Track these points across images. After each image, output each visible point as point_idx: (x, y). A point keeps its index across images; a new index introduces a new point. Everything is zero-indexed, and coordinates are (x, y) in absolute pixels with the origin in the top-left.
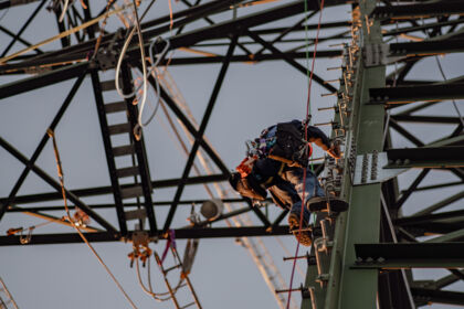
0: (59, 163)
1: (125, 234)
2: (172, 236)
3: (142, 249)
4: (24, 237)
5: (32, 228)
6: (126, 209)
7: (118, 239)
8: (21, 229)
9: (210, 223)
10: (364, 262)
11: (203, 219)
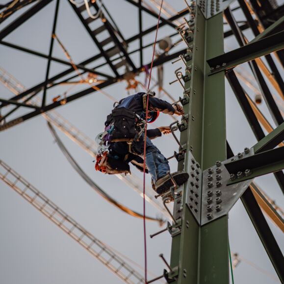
0: (66, 51)
1: (119, 77)
2: (147, 68)
3: (132, 82)
4: (63, 100)
5: (65, 93)
6: (114, 63)
7: (116, 81)
8: (59, 97)
9: (167, 52)
10: (215, 69)
11: (162, 51)
